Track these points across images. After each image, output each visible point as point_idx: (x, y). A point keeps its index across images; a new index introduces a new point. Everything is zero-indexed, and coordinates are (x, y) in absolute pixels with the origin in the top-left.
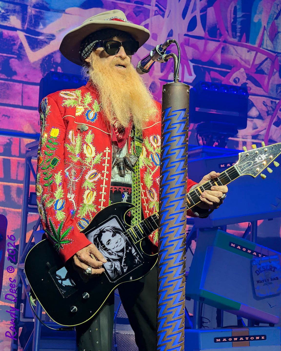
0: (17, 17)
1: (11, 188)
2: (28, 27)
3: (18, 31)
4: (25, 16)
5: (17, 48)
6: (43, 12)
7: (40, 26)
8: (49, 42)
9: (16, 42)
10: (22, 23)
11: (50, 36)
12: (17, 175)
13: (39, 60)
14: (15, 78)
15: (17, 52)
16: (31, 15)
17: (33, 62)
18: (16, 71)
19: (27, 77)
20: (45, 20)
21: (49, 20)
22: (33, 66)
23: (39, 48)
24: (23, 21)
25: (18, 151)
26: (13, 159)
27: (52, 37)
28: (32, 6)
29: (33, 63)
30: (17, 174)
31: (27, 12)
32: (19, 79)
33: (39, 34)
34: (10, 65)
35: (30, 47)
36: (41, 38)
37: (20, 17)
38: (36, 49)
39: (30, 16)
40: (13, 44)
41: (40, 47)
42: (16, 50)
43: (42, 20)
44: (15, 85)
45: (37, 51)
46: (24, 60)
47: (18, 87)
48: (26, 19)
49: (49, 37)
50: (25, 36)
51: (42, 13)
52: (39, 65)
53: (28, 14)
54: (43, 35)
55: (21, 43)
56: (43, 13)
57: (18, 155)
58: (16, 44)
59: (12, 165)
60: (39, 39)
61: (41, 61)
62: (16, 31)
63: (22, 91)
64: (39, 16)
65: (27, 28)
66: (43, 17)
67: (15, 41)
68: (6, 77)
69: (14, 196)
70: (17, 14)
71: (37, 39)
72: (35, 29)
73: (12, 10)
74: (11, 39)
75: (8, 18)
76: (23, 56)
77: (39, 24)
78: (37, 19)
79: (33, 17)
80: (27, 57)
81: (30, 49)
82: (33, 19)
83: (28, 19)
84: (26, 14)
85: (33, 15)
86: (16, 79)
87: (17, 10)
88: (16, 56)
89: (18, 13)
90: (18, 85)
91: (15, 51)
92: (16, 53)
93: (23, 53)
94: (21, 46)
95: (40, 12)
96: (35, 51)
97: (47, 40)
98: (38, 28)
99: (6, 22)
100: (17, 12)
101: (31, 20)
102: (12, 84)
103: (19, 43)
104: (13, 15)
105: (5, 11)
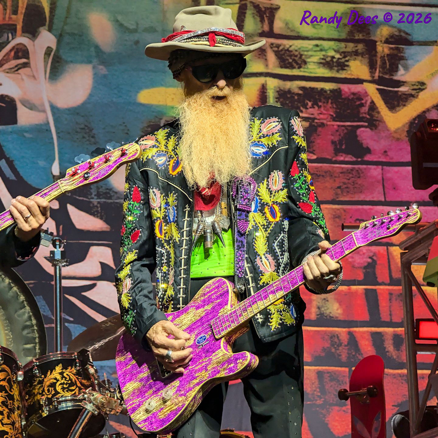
0: (361, 61)
1: (383, 336)
2: (381, 75)
3: (364, 83)
4: (374, 58)
5: (367, 110)
6: (403, 48)
7: (400, 70)
8: (417, 94)
9: (363, 102)
10: (371, 70)
11: (417, 85)
12: (390, 315)
13: (404, 126)
14: (368, 158)
15: (368, 117)
16: (383, 55)
17: (394, 130)
18: (369, 146)
19: (387, 155)
20: (407, 60)
21: (413, 59)
22: (395, 135)
23: (402, 107)
24: (372, 66)
25: (387, 275)
26: (380, 289)
27: (421, 86)
28: (383, 42)
29: (395, 132)
30: (391, 312)
31: (376, 52)
32: (375, 160)
33: (399, 83)
34: (358, 139)
35: (387, 107)
36: (402, 89)
37: (366, 61)
38: (398, 109)
39: (382, 58)
40: (359, 104)
41: (404, 103)
42: (365, 113)
43: (401, 62)
44: (370, 169)
45: (399, 111)
46: (380, 128)
47: (375, 172)
48: (377, 63)
49: (415, 87)
50: (378, 89)
51: (401, 49)
52: (405, 133)
53: (379, 55)
54: (405, 84)
55: (373, 102)
56: (403, 50)
57: (388, 281)
58: (365, 105)
59: (380, 298)
60: (401, 91)
61: (407, 125)
62: (362, 83)
63: (383, 178)
64: (397, 55)
65: (379, 76)
66: (403, 56)
67: (363, 100)
68: (355, 159)
69: (389, 349)
70: (360, 58)
71: (397, 92)
72: (392, 77)
73: (353, 51)
74: (355, 97)
75: (348, 66)
76: (378, 122)
77: (397, 67)
78: (393, 61)
79: (386, 58)
80: (384, 122)
81: (387, 109)
82: (387, 62)
83: (379, 63)
84: (376, 56)
85: (386, 56)
86: (370, 160)
87: (360, 51)
88: (366, 124)
89: (362, 55)
90: (375, 169)
91: (364, 115)
92: (366, 119)
93: (377, 117)
94: (373, 107)
95: (397, 49)
96: (396, 112)
97: (413, 92)
98: (396, 75)
99: (345, 71)
100: (360, 54)
101: (384, 63)
102: (365, 169)
103: (368, 103)
104: (355, 59)
105: (341, 55)
